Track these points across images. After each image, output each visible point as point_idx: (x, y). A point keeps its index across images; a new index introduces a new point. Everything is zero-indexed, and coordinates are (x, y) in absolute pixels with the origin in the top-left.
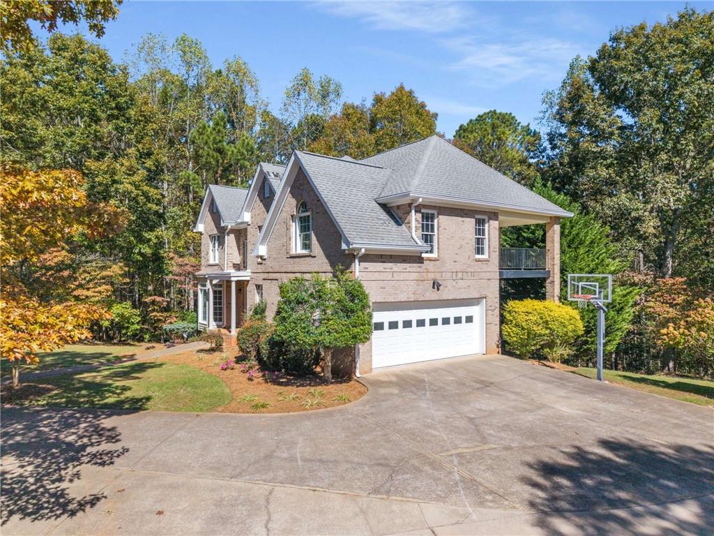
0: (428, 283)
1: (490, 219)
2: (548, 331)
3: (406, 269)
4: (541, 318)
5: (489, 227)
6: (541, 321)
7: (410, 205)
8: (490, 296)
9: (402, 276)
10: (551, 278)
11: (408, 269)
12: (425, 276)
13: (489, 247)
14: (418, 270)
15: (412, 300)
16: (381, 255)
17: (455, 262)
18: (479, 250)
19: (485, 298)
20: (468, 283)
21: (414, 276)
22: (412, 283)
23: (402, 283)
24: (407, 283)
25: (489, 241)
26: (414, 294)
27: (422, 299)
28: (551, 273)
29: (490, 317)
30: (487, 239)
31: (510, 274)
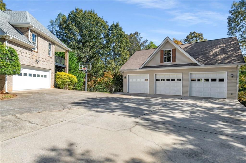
0: (34, 60)
1: (52, 44)
2: (70, 81)
3: (26, 52)
4: (68, 77)
5: (52, 47)
6: (68, 78)
7: (28, 28)
8: (52, 69)
9: (25, 55)
10: (66, 68)
11: (27, 53)
12: (33, 57)
13: (52, 54)
14: (31, 54)
15: (29, 65)
16: (17, 44)
17: (43, 55)
18: (49, 54)
19: (51, 70)
20: (47, 63)
21: (29, 56)
22: (29, 58)
23: (25, 57)
24: (27, 58)
25: (52, 52)
26: (29, 63)
27: (32, 65)
28: (66, 66)
29: (52, 76)
30: (51, 51)
31: (57, 64)
